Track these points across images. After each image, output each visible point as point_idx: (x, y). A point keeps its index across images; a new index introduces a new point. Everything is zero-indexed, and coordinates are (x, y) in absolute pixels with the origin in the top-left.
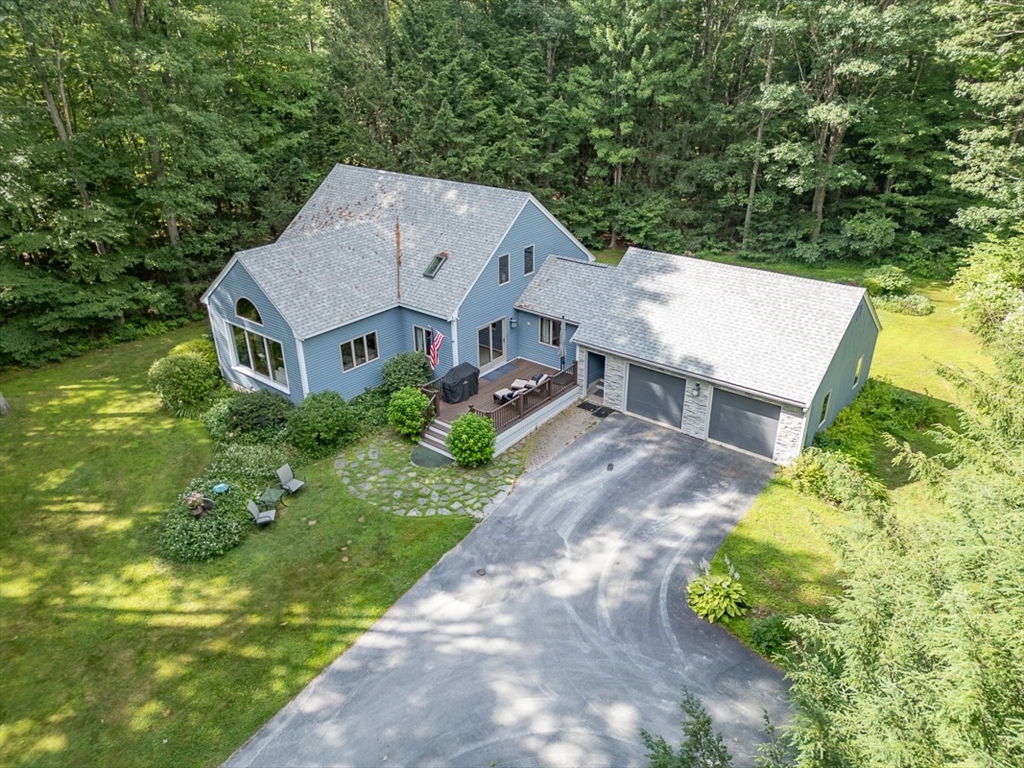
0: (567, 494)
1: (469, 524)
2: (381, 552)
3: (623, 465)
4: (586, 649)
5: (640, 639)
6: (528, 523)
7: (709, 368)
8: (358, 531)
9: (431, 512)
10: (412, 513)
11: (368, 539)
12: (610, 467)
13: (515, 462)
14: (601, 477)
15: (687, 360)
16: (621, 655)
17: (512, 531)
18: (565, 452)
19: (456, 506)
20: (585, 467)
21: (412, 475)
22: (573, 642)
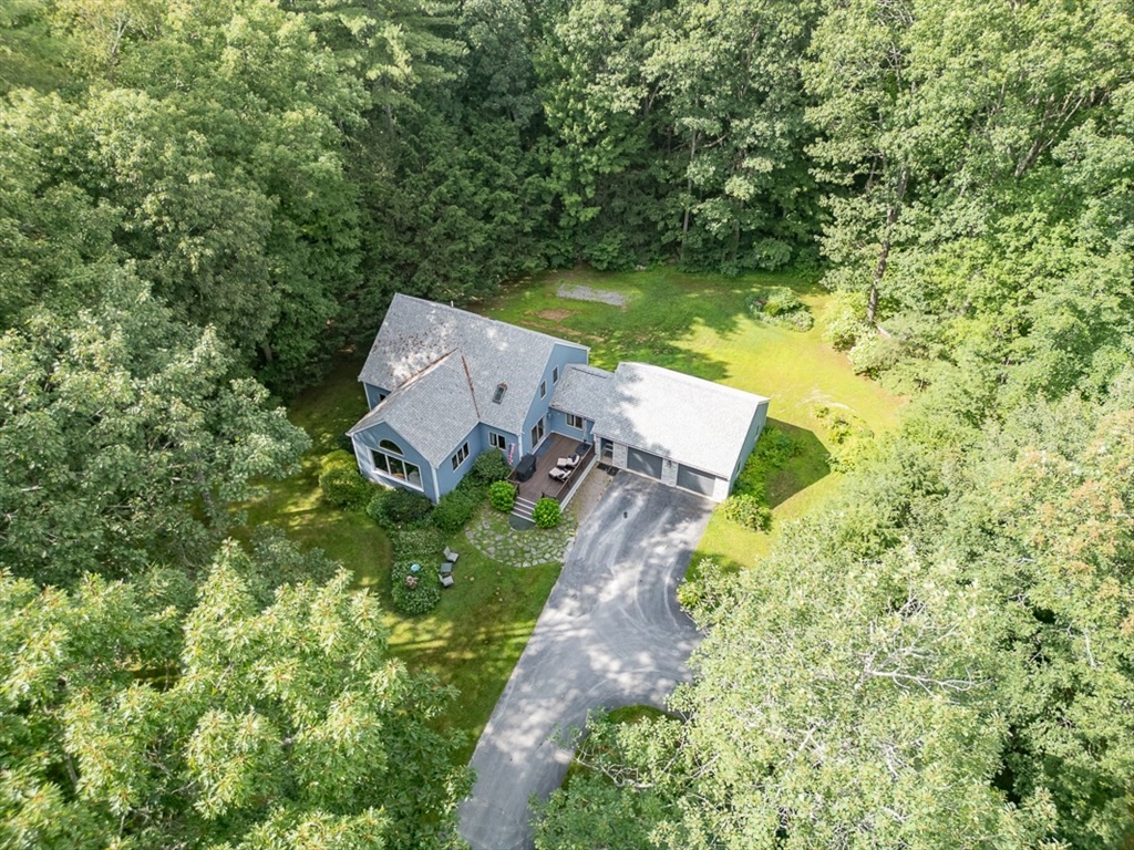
0: (606, 539)
1: (558, 568)
2: (519, 594)
3: (633, 512)
4: (635, 631)
5: (658, 622)
6: (590, 562)
7: (668, 452)
8: (500, 581)
9: (535, 563)
10: (525, 565)
11: (507, 585)
12: (626, 515)
13: (571, 519)
14: (621, 525)
15: (655, 446)
16: (651, 632)
17: (583, 569)
18: (598, 507)
19: (547, 556)
20: (611, 518)
21: (515, 537)
22: (629, 629)
